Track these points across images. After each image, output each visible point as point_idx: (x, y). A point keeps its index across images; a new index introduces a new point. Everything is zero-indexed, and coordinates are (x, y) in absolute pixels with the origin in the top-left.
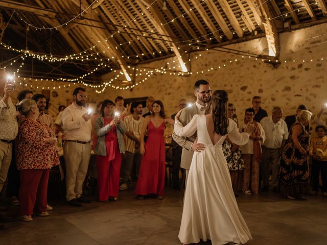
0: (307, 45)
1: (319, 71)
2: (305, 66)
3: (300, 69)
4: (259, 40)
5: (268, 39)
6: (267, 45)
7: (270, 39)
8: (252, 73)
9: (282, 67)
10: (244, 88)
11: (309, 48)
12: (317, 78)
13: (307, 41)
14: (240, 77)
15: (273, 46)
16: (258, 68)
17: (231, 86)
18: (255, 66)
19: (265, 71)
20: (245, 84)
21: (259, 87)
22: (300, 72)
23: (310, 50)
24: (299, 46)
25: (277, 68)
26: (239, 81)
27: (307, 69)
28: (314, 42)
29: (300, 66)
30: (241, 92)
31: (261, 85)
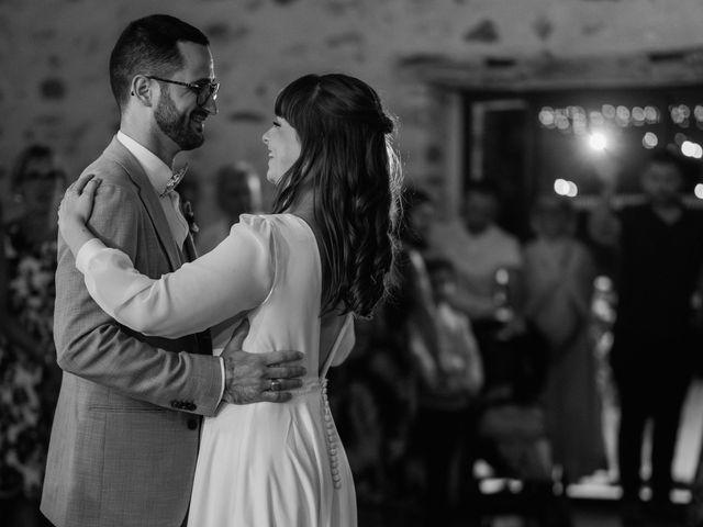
31: (54, 61)
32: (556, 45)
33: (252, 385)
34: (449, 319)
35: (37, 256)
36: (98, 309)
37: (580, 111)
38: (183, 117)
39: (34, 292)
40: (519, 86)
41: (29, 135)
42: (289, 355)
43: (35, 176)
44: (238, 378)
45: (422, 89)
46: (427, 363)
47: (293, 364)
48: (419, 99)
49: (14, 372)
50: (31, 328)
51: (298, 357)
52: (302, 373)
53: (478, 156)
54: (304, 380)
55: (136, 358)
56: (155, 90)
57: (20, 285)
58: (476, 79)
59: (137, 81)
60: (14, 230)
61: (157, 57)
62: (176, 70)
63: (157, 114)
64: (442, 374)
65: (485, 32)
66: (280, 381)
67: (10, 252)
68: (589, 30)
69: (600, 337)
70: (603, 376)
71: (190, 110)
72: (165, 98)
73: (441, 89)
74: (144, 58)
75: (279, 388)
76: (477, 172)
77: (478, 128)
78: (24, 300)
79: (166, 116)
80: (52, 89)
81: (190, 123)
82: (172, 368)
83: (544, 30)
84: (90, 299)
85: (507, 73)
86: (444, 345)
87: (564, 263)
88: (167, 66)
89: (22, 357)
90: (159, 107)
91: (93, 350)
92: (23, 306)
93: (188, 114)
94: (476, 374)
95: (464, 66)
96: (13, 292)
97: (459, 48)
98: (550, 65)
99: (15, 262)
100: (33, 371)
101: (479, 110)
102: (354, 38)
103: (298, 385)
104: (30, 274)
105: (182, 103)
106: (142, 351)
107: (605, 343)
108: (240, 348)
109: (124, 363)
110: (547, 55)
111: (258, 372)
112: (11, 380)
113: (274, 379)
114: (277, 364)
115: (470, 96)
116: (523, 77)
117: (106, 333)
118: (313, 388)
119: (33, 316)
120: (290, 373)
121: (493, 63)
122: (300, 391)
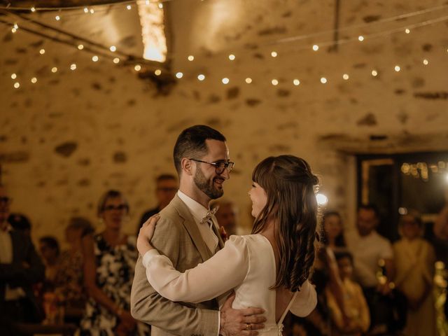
0: (248, 38)
1: (282, 108)
2: (245, 95)
3: (234, 101)
4: (108, 12)
5: (142, 12)
6: (139, 27)
7: (149, 11)
8: (89, 106)
9: (183, 95)
10: (66, 149)
11: (255, 47)
12: (281, 128)
13: (249, 27)
14: (52, 116)
15: (159, 32)
16: (108, 92)
17: (24, 140)
18: (97, 87)
19: (132, 103)
20: (68, 137)
21: (115, 148)
22: (235, 108)
23: (259, 51)
24: (227, 39)
25: (166, 94)
26: (49, 127)
27: (252, 103)
28: (267, 32)
29: (233, 92)
30: (58, 159)
31: (121, 142)
32: (411, 127)
33: (236, 326)
34: (350, 287)
35: (113, 253)
36: (150, 286)
37: (424, 166)
38: (209, 181)
39: (111, 275)
40: (389, 151)
41: (106, 184)
42: (257, 310)
43: (111, 207)
44: (228, 323)
45: (333, 153)
46: (337, 313)
47: (259, 316)
48: (332, 160)
49: (100, 320)
50: (109, 295)
51: (262, 312)
52: (264, 320)
53: (365, 192)
54: (266, 324)
55: (170, 311)
56: (194, 166)
57: (103, 270)
58: (364, 147)
59: (185, 161)
60: (99, 238)
61: (194, 148)
62: (205, 155)
63: (195, 179)
64: (346, 319)
65: (369, 120)
66: (252, 324)
67: (97, 252)
68: (430, 118)
69: (439, 296)
70: (440, 319)
71: (213, 177)
72: (199, 171)
73: (344, 154)
74: (188, 149)
75: (251, 328)
76: (365, 200)
77: (365, 176)
78: (105, 279)
79: (199, 180)
80: (120, 158)
81: (213, 184)
82: (190, 316)
83: (404, 118)
84: (147, 281)
85: (383, 144)
86: (347, 302)
87: (418, 253)
88: (200, 153)
89: (104, 311)
90: (196, 176)
91: (146, 308)
92: (105, 282)
93: (212, 179)
94: (366, 320)
95: (357, 140)
96: (99, 274)
97: (354, 130)
98: (408, 139)
99: (100, 257)
100: (110, 320)
101: (366, 165)
102: (293, 125)
103: (262, 327)
104: (109, 263)
105: (208, 173)
106: (173, 308)
107: (441, 300)
108: (231, 307)
109: (163, 314)
110: (406, 132)
111: (239, 319)
112: (98, 325)
113: (248, 324)
114: (249, 315)
115: (360, 158)
116: (392, 146)
117: (155, 298)
118: (272, 329)
119: (110, 288)
120: (257, 320)
121: (374, 138)
122: (264, 330)
